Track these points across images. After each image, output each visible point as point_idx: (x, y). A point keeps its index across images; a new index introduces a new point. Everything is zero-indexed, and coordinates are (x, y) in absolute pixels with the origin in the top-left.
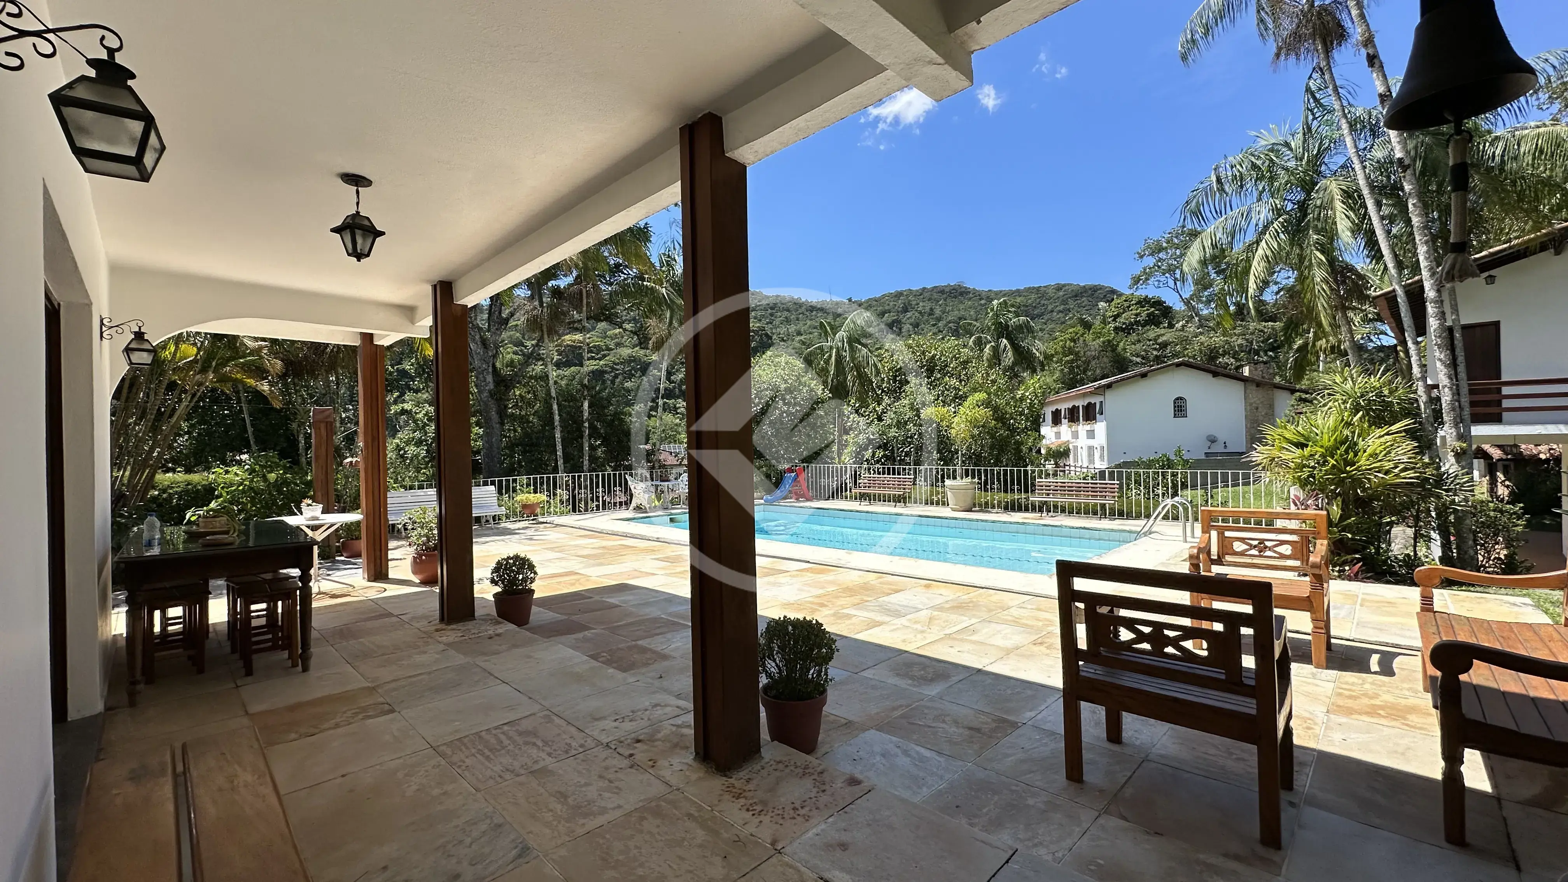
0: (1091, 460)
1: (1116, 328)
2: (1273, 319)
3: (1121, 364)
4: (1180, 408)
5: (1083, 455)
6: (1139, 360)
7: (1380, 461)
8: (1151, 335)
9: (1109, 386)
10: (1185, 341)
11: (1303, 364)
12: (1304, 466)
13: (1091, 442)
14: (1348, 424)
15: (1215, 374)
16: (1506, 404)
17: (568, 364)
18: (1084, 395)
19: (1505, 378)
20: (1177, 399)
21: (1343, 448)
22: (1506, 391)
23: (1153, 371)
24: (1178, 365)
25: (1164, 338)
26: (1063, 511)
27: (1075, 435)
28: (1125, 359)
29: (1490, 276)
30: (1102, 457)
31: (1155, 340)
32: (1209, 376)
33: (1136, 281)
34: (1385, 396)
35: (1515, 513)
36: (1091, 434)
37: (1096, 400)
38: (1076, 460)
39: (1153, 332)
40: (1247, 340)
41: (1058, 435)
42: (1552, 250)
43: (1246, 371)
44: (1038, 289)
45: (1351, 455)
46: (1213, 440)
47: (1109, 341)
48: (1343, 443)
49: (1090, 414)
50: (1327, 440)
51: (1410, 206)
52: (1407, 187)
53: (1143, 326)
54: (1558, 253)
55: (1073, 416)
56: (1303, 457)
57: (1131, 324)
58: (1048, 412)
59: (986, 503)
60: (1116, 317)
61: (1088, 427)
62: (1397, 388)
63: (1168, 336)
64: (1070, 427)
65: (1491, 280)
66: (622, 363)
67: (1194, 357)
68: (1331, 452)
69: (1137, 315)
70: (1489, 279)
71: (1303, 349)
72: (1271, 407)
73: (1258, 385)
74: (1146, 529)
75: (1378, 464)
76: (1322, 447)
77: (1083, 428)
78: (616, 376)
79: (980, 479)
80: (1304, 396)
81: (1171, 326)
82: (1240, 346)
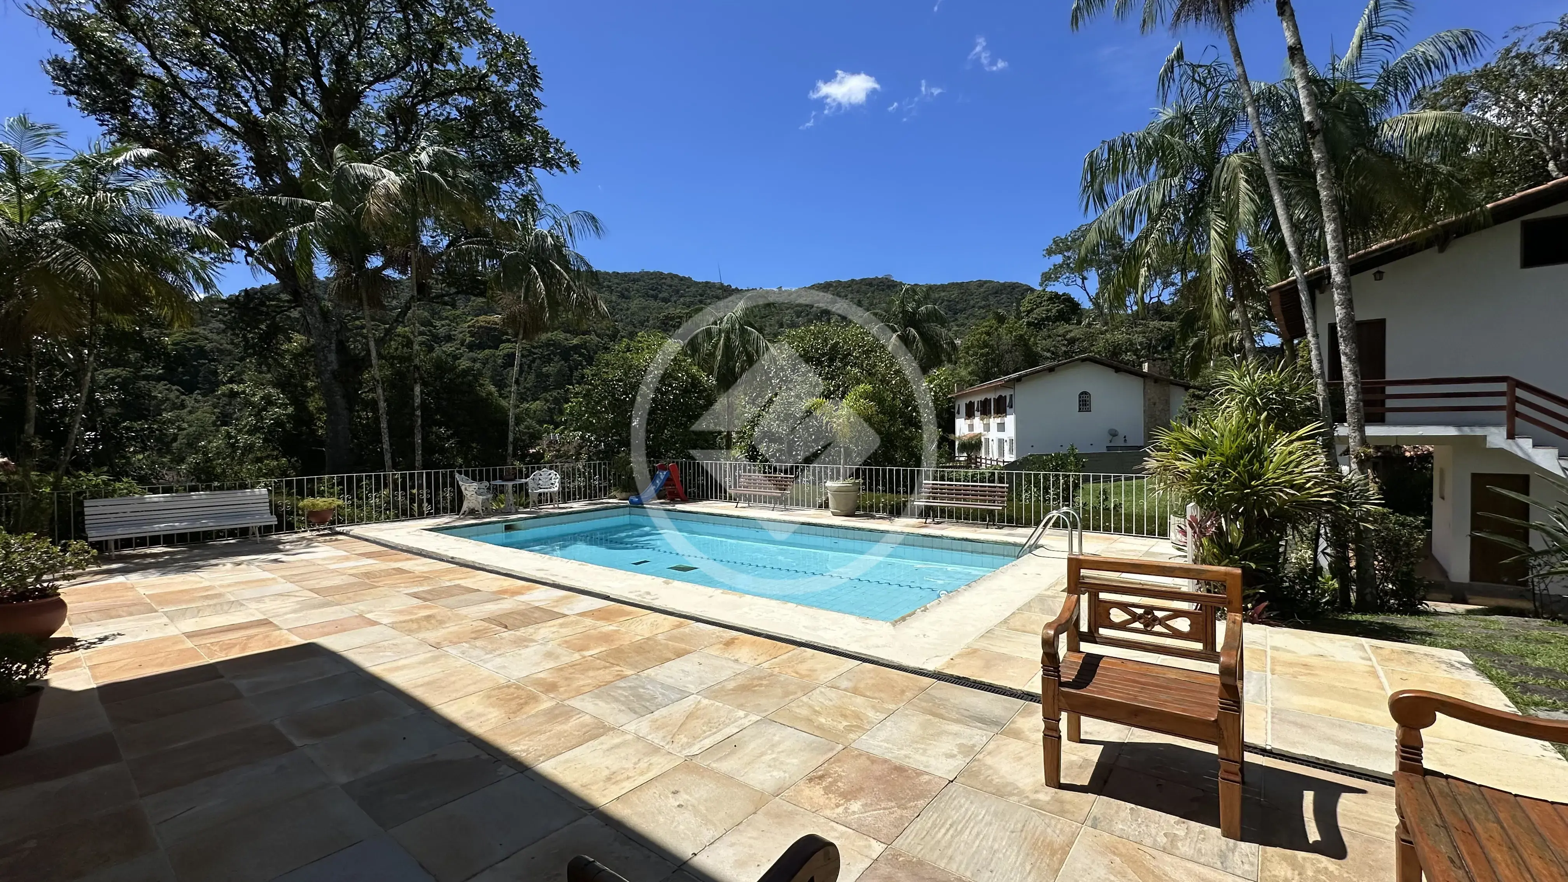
0: (1001, 452)
1: (1029, 324)
2: (1170, 318)
3: (1031, 359)
4: (1084, 402)
5: (994, 447)
6: (1049, 355)
7: (1290, 473)
8: (1061, 331)
9: (1019, 379)
10: (1091, 338)
11: (1198, 363)
12: (1202, 477)
13: (1001, 435)
14: (1252, 427)
15: (1117, 370)
16: (1389, 403)
17: (481, 347)
18: (996, 388)
19: (1389, 377)
20: (1082, 393)
21: (1247, 457)
22: (1389, 390)
23: (1059, 365)
24: (1084, 360)
25: (1072, 334)
26: (950, 516)
27: (987, 428)
28: (1037, 353)
29: (1379, 272)
30: (1011, 450)
31: (1064, 336)
32: (1111, 373)
33: (1047, 278)
34: (1286, 394)
35: (1416, 527)
36: (1001, 427)
37: (1006, 393)
38: (987, 452)
39: (1062, 328)
40: (1147, 338)
41: (971, 427)
42: (1436, 248)
43: (1146, 367)
44: (961, 285)
45: (1257, 465)
46: (1114, 434)
47: (1021, 336)
48: (1248, 451)
49: (1001, 408)
50: (1228, 447)
51: (1318, 177)
52: (1316, 156)
53: (1054, 322)
54: (1442, 250)
55: (985, 410)
56: (1200, 467)
57: (1043, 319)
58: (962, 405)
59: (871, 506)
60: (1029, 312)
61: (999, 420)
62: (1298, 384)
63: (1075, 332)
64: (982, 419)
65: (1379, 276)
66: (540, 347)
67: (1099, 353)
68: (1232, 462)
69: (1047, 311)
70: (1378, 276)
71: (1198, 347)
72: (1167, 402)
73: (1156, 381)
74: (1032, 542)
75: (1288, 477)
76: (1222, 455)
77: (994, 422)
78: (533, 361)
79: (864, 479)
80: (1197, 392)
81: (1079, 323)
82: (1141, 344)
